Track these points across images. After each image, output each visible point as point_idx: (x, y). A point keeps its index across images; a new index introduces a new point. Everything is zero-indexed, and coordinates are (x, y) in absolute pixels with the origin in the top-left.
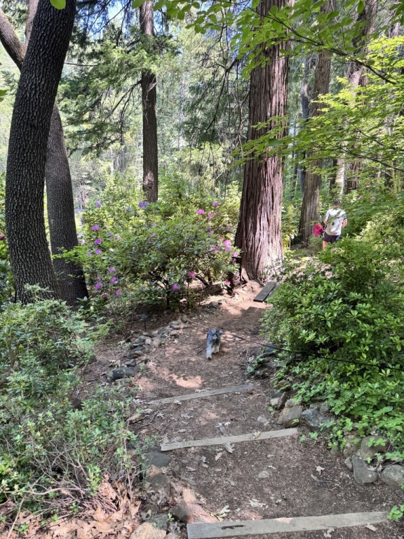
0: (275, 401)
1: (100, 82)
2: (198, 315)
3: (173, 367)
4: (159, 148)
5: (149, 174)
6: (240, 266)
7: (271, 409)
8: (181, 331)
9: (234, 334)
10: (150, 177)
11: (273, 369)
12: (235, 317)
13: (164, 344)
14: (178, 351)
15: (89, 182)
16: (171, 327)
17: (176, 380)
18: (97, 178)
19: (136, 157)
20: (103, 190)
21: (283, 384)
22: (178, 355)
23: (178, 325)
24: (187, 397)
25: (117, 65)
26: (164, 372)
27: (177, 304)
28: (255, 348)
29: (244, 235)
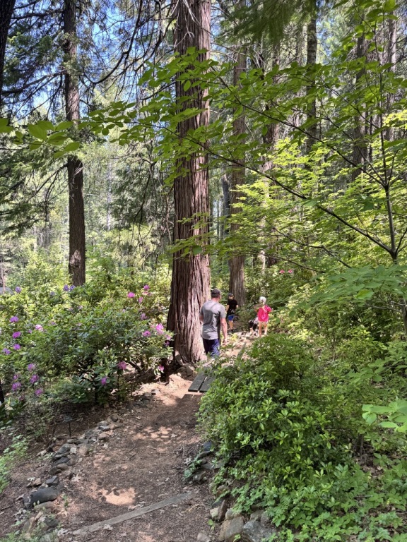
0: (215, 512)
1: (24, 166)
2: (130, 411)
3: (102, 479)
4: (86, 225)
5: (75, 253)
6: (174, 349)
7: (211, 523)
8: (111, 433)
9: (169, 429)
10: (76, 255)
11: (212, 471)
12: (170, 408)
13: (92, 451)
14: (108, 459)
15: (9, 258)
16: (99, 428)
17: (107, 497)
18: (19, 255)
19: (62, 233)
20: (24, 267)
21: (221, 490)
22: (108, 464)
23: (107, 425)
24: (119, 519)
25: (42, 151)
26: (92, 488)
27: (106, 398)
28: (192, 445)
29: (176, 318)
